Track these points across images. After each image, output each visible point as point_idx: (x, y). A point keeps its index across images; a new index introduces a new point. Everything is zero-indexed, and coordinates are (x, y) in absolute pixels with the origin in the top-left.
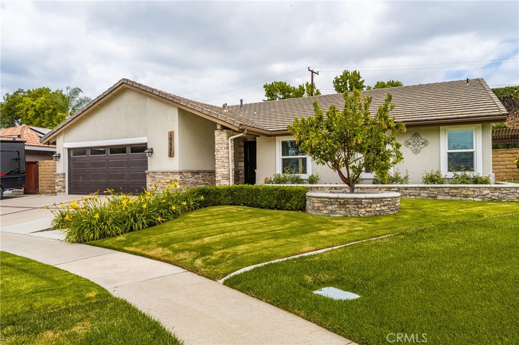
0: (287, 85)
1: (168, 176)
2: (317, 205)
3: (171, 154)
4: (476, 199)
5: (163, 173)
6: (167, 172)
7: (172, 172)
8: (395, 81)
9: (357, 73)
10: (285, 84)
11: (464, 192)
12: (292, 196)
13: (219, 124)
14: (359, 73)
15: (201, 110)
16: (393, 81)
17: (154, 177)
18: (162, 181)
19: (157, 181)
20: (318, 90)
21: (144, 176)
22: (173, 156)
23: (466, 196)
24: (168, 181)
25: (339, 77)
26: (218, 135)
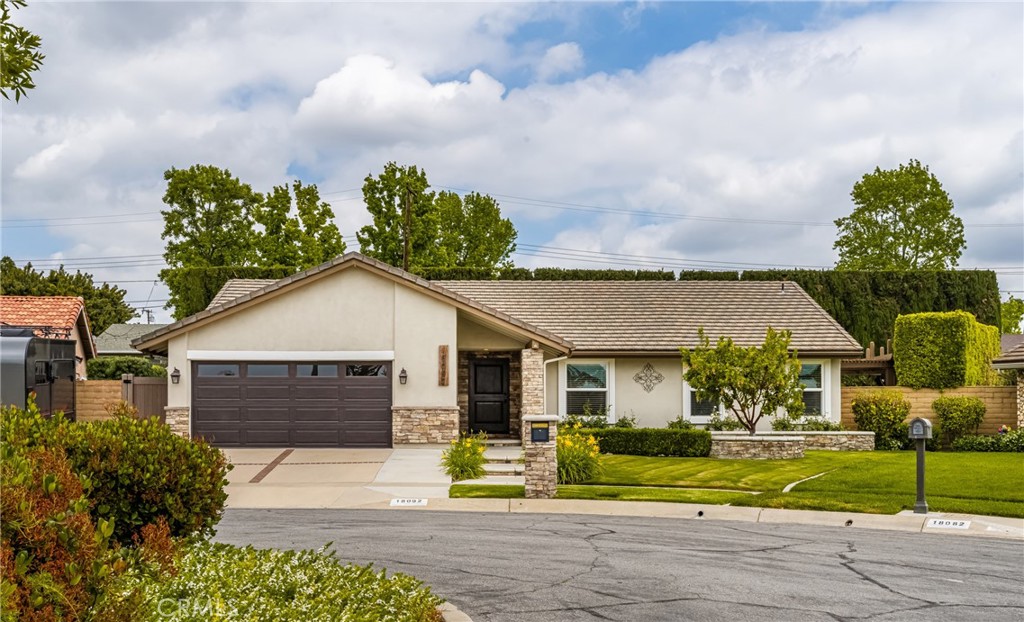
0: (233, 178)
1: (437, 415)
2: (734, 449)
3: (443, 382)
4: (834, 449)
5: (426, 410)
6: (436, 410)
7: (445, 410)
8: (482, 195)
9: (419, 174)
10: (228, 175)
11: (821, 441)
12: (696, 441)
13: (536, 341)
14: (423, 174)
15: (507, 319)
16: (478, 194)
17: (409, 417)
18: (426, 423)
19: (415, 424)
20: (325, 205)
21: (388, 415)
22: (447, 385)
23: (823, 445)
24: (438, 423)
25: (378, 179)
26: (528, 357)
